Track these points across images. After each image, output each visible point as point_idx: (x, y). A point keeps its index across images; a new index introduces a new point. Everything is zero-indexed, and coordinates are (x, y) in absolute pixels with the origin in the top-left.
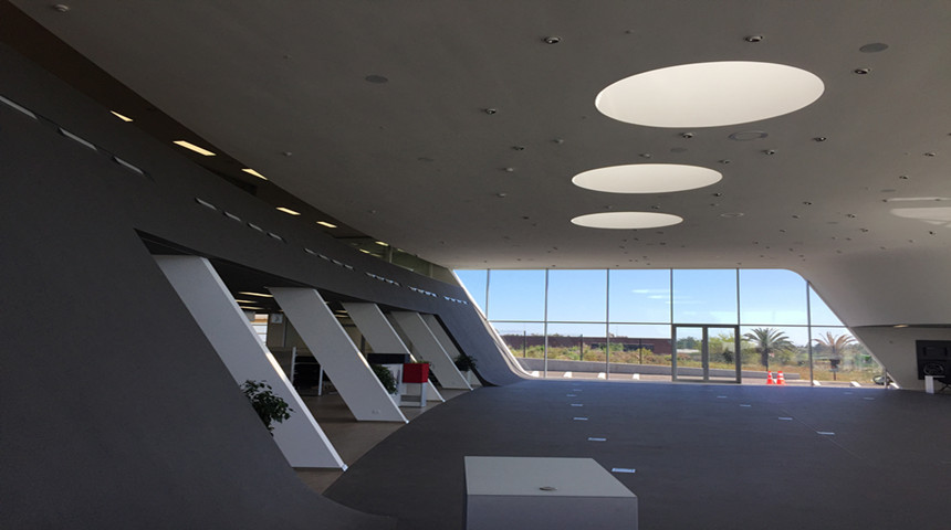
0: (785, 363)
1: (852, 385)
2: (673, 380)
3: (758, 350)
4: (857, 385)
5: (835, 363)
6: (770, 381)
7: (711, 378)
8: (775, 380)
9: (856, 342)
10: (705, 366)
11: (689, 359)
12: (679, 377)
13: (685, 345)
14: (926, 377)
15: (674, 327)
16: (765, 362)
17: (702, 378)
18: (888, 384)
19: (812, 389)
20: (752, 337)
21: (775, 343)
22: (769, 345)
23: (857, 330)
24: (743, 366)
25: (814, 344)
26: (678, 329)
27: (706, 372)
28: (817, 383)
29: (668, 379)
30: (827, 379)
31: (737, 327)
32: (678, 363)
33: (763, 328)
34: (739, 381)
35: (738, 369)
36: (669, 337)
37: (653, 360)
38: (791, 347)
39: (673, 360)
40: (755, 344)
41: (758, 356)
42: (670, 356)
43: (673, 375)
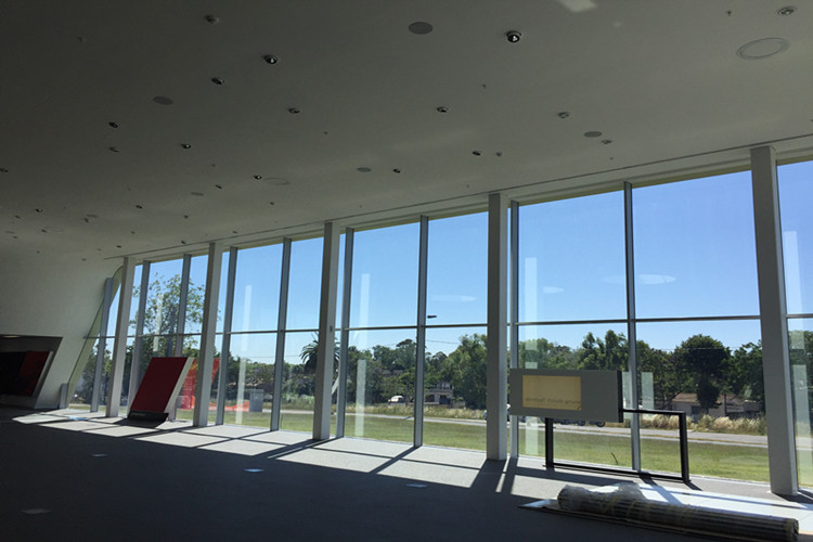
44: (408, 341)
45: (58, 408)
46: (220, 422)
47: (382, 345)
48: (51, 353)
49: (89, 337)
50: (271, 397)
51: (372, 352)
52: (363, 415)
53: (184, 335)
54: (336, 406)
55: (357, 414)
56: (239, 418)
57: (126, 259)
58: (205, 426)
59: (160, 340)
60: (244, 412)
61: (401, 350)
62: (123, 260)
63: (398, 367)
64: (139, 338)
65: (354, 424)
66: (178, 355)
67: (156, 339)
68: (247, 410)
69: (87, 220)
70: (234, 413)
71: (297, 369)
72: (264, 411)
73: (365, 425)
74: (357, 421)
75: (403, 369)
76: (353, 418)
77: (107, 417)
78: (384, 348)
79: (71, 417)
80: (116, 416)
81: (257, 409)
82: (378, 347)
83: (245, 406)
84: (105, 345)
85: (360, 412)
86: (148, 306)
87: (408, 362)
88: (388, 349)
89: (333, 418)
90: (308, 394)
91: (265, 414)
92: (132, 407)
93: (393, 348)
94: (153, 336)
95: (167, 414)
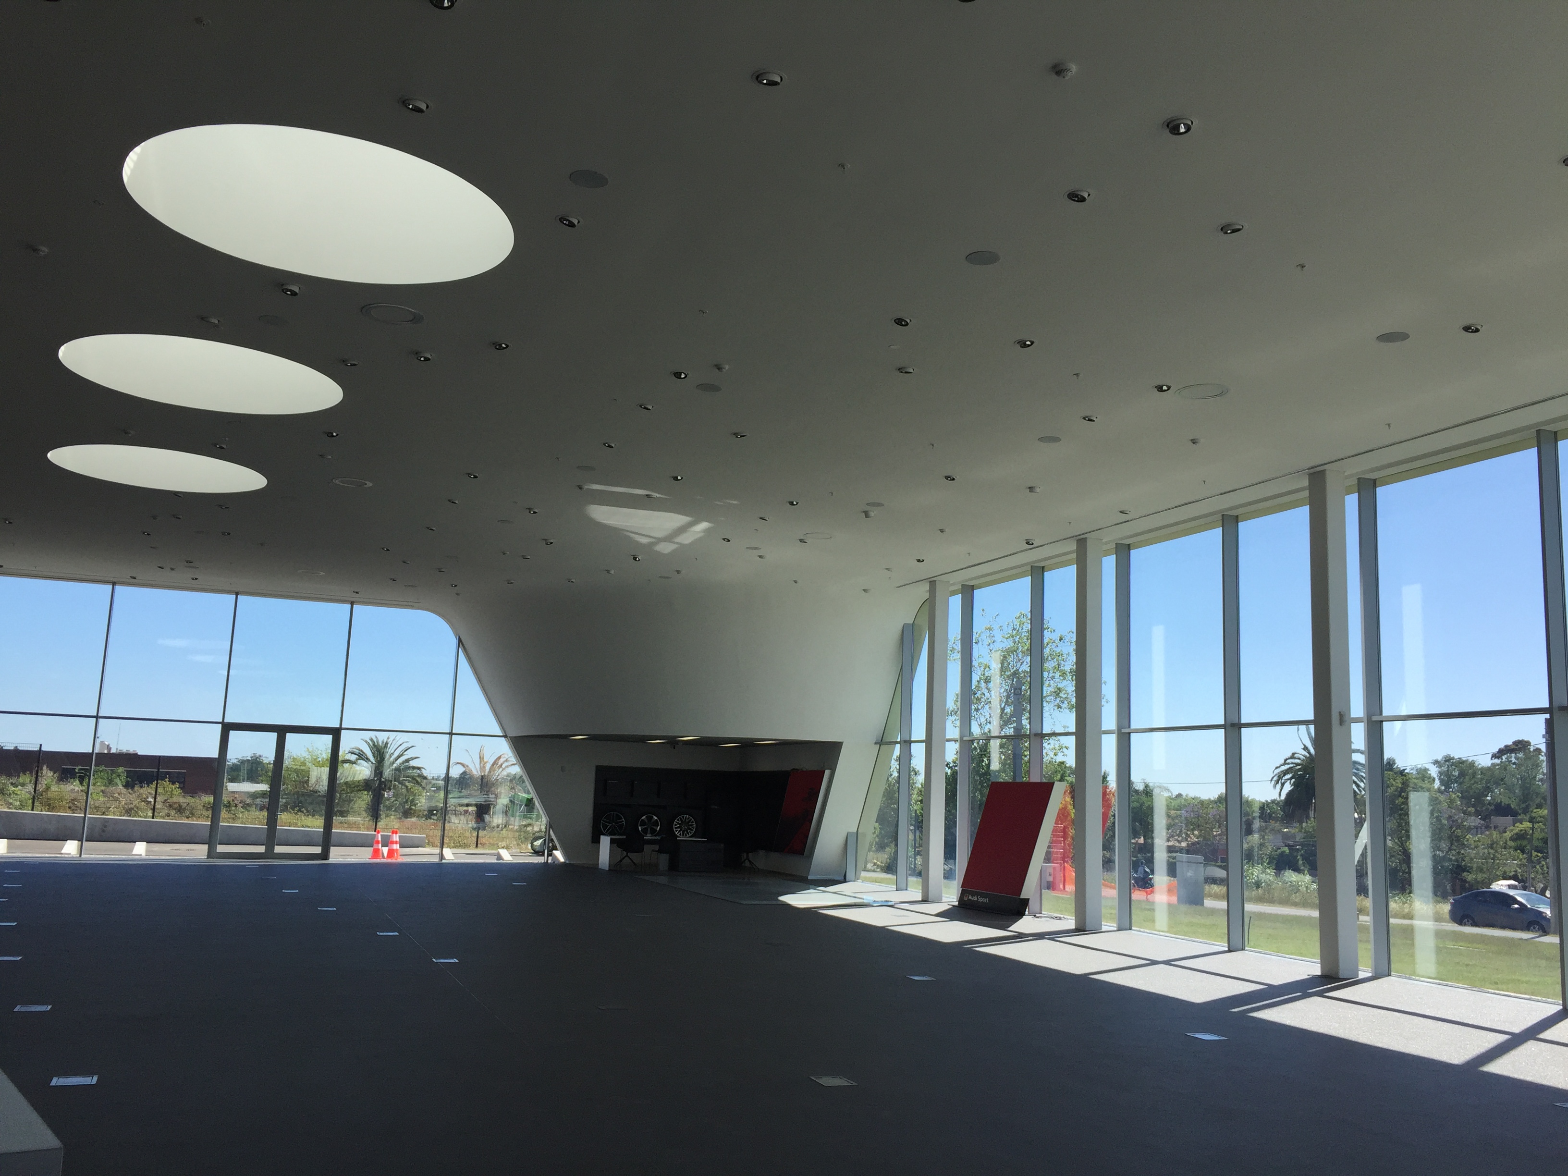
0: (407, 814)
1: (499, 857)
2: (211, 854)
3: (367, 785)
4: (507, 856)
5: (483, 810)
6: (376, 853)
7: (278, 849)
8: (385, 850)
9: (516, 770)
10: (272, 821)
11: (246, 806)
12: (221, 849)
13: (244, 773)
14: (602, 837)
15: (227, 728)
16: (375, 813)
17: (261, 849)
18: (550, 854)
19: (441, 869)
20: (361, 756)
21: (398, 769)
22: (387, 773)
23: (520, 744)
24: (336, 820)
25: (456, 772)
26: (233, 734)
27: (271, 837)
28: (449, 855)
29: (198, 853)
30: (465, 846)
31: (336, 733)
32: (224, 814)
33: (382, 737)
34: (325, 855)
35: (328, 826)
36: (215, 755)
37: (180, 810)
38: (419, 779)
39: (215, 809)
40: (363, 771)
41: (364, 799)
42: (211, 799)
43: (211, 841)
44: (1521, 746)
45: (844, 880)
46: (1125, 925)
47: (1457, 755)
48: (827, 773)
49: (882, 742)
50: (1222, 874)
51: (1434, 771)
52: (1430, 925)
53: (1042, 736)
54: (1368, 903)
55: (1416, 923)
56: (1162, 918)
57: (933, 584)
58: (1097, 931)
59: (1002, 746)
60: (1170, 905)
61: (1504, 767)
62: (926, 587)
63: (1502, 810)
64: (966, 743)
65: (1413, 945)
66: (1035, 778)
67: (995, 745)
68: (1174, 899)
69: (866, 514)
70: (1151, 908)
71: (1266, 811)
72: (1208, 903)
73: (1439, 950)
74: (1418, 939)
75: (1513, 813)
76: (1409, 932)
77: (925, 900)
78: (1461, 762)
79: (867, 898)
80: (938, 901)
81: (1194, 899)
82: (1448, 759)
83: (1170, 891)
84: (910, 756)
85: (1423, 918)
86: (975, 678)
87: (1528, 796)
88: (1472, 764)
89: (1363, 928)
90: (1297, 870)
91: (1213, 912)
92: (963, 885)
93: (1485, 761)
94: (988, 738)
95: (1026, 902)
